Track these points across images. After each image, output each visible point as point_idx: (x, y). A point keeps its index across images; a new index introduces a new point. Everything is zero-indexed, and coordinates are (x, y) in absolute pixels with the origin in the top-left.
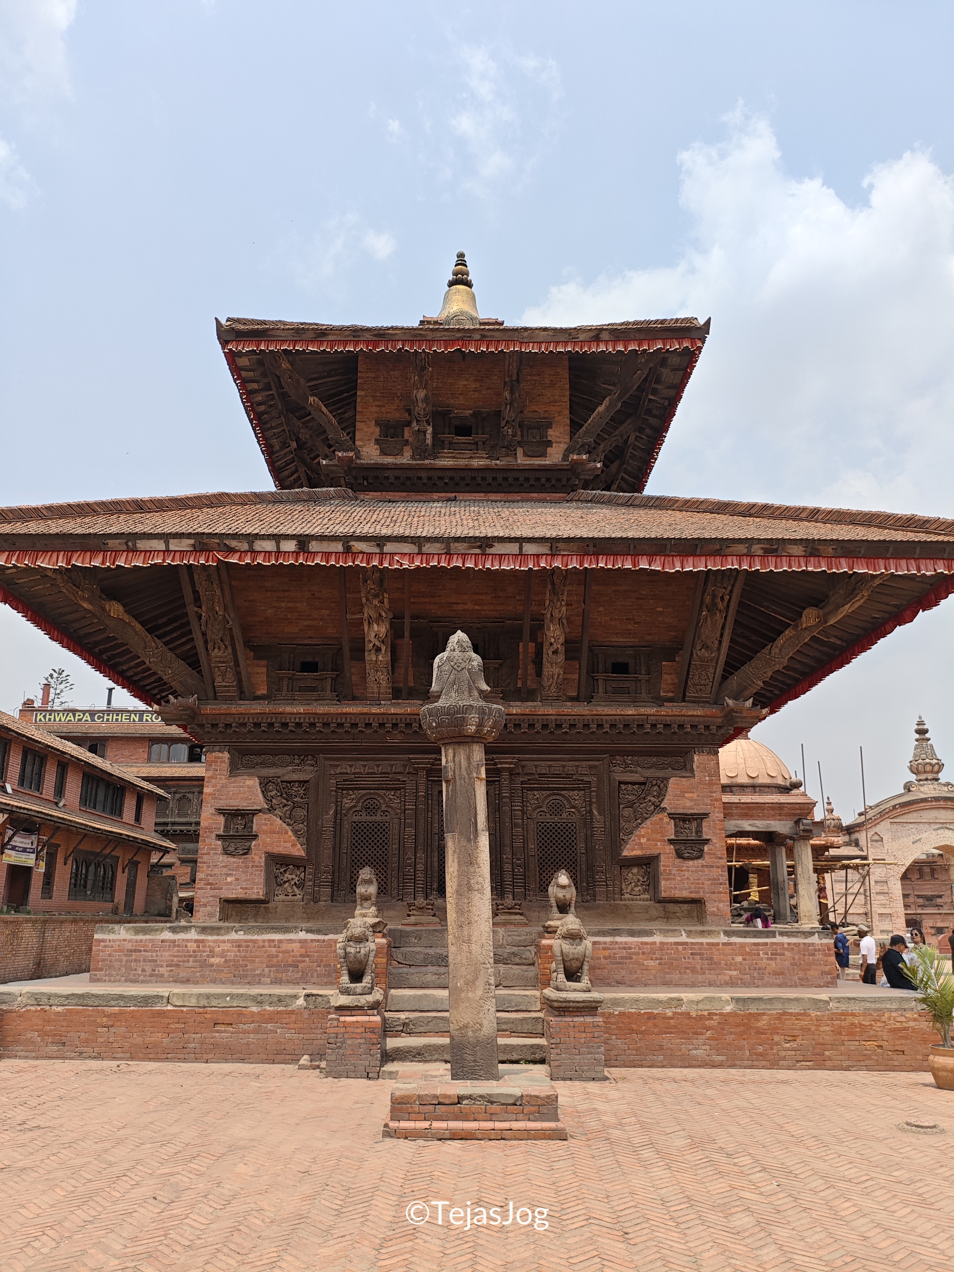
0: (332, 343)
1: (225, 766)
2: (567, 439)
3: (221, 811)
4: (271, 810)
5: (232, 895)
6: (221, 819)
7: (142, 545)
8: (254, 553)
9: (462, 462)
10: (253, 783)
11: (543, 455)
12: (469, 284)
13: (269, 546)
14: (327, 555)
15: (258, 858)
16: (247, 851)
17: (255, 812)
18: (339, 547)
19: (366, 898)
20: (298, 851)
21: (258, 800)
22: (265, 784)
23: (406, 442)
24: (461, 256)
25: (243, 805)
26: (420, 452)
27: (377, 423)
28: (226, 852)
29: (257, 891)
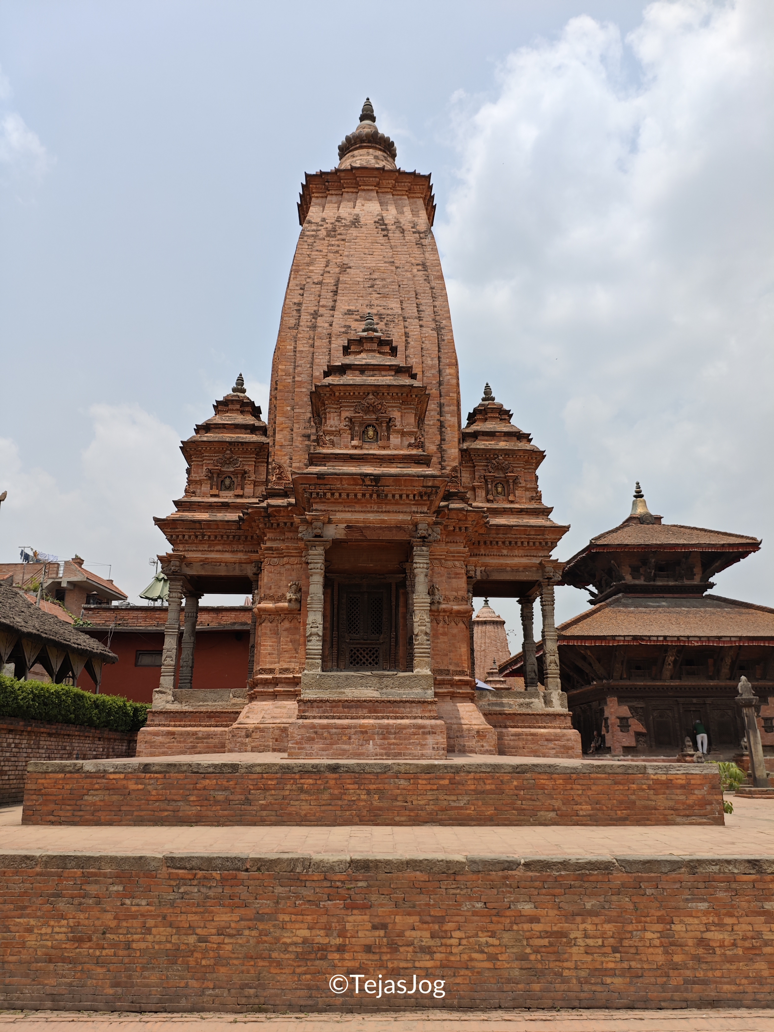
0: (630, 548)
1: (616, 702)
2: (701, 572)
3: (618, 718)
4: (633, 717)
5: (625, 745)
6: (618, 720)
7: (617, 638)
8: (650, 641)
9: (665, 583)
10: (626, 708)
11: (693, 579)
12: (642, 496)
13: (655, 639)
14: (672, 641)
15: (633, 733)
16: (628, 731)
17: (629, 718)
18: (676, 639)
19: (689, 746)
20: (644, 731)
21: (628, 714)
22: (630, 708)
23: (642, 574)
24: (638, 484)
25: (625, 716)
26: (647, 579)
27: (630, 566)
28: (621, 731)
29: (633, 744)
